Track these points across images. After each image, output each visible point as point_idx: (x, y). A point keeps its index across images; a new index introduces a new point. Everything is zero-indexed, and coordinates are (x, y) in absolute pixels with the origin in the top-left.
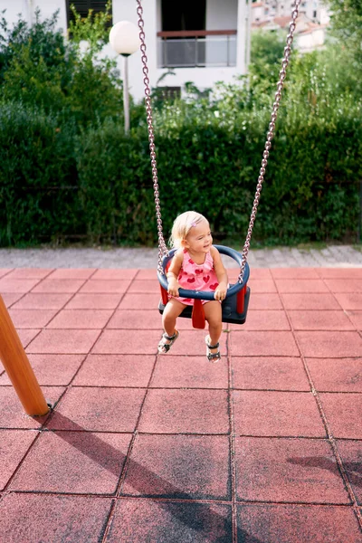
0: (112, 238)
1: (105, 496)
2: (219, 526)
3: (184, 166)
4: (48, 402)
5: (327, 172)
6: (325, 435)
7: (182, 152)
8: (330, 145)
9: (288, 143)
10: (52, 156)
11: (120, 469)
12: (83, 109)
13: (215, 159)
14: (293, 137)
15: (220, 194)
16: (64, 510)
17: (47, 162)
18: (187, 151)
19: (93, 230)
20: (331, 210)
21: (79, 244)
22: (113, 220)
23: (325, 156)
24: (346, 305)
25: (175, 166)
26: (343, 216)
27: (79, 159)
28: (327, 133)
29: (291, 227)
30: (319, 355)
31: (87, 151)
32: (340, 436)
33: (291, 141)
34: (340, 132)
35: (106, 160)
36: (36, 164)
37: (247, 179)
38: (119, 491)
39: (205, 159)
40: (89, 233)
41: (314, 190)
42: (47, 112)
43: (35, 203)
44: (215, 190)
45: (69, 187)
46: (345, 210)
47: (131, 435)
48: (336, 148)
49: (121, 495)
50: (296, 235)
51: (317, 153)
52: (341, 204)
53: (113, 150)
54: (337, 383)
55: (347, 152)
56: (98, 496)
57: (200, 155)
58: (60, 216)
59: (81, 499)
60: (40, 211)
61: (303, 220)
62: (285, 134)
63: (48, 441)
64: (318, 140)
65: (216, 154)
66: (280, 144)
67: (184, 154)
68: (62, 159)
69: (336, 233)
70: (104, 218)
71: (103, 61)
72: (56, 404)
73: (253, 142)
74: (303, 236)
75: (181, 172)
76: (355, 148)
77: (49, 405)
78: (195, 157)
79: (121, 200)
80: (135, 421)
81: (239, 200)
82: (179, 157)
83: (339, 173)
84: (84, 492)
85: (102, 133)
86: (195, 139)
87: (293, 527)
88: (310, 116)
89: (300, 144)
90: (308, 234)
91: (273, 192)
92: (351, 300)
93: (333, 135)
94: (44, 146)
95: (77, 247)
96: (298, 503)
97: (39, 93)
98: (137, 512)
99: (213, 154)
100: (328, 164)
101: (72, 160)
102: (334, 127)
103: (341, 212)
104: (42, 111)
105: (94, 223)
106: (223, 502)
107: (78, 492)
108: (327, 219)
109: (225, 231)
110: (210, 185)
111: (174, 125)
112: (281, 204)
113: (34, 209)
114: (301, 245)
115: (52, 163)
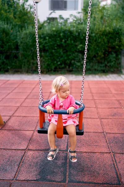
0: (31, 71)
1: (22, 150)
2: (63, 159)
3: (57, 45)
4: (4, 121)
5: (109, 47)
6: (102, 131)
7: (57, 39)
8: (111, 38)
9: (95, 36)
10: (9, 40)
11: (28, 142)
12: (21, 24)
13: (69, 42)
14: (97, 34)
15: (70, 55)
16: (7, 154)
17: (7, 42)
18: (58, 39)
19: (24, 67)
20: (110, 61)
21: (19, 73)
22: (31, 64)
23: (109, 42)
24: (114, 92)
25: (54, 44)
26: (115, 64)
27: (19, 41)
28: (109, 33)
29: (96, 67)
30: (103, 107)
31: (22, 38)
32: (108, 132)
33: (96, 35)
34: (114, 32)
35: (29, 42)
36: (3, 43)
37: (80, 49)
38: (28, 148)
39: (65, 42)
40: (23, 69)
41: (104, 54)
42: (7, 24)
43: (3, 57)
44: (68, 53)
45: (15, 52)
46: (115, 61)
47: (33, 131)
48: (113, 38)
49: (28, 150)
50: (98, 70)
51: (106, 40)
52: (114, 59)
53: (32, 38)
54: (108, 116)
55: (117, 40)
56: (20, 150)
57: (63, 41)
58: (12, 62)
59: (14, 151)
60: (5, 60)
61: (101, 65)
62: (94, 33)
63: (3, 133)
64: (106, 35)
65: (69, 40)
66: (92, 37)
67: (58, 40)
68: (13, 41)
69: (112, 70)
70: (28, 63)
71: (29, 5)
72: (7, 122)
73: (83, 36)
74: (100, 71)
75: (56, 46)
76: (120, 38)
77: (4, 122)
78: (61, 41)
79: (34, 57)
80: (35, 127)
81: (77, 57)
82: (56, 41)
83: (113, 48)
84: (15, 149)
85: (28, 32)
86: (61, 34)
87: (89, 160)
88: (104, 27)
89: (99, 37)
90: (102, 70)
91: (90, 54)
92: (116, 90)
93: (112, 33)
94: (6, 36)
95: (18, 74)
96: (91, 152)
97: (5, 17)
98: (33, 155)
99: (68, 40)
100: (110, 44)
101: (17, 42)
102: (112, 31)
103: (114, 62)
104: (6, 23)
105: (24, 65)
106: (65, 152)
107: (13, 149)
108: (109, 65)
109: (72, 69)
110: (67, 51)
111: (54, 29)
112: (92, 59)
113: (2, 60)
114: (99, 74)
115: (9, 43)
